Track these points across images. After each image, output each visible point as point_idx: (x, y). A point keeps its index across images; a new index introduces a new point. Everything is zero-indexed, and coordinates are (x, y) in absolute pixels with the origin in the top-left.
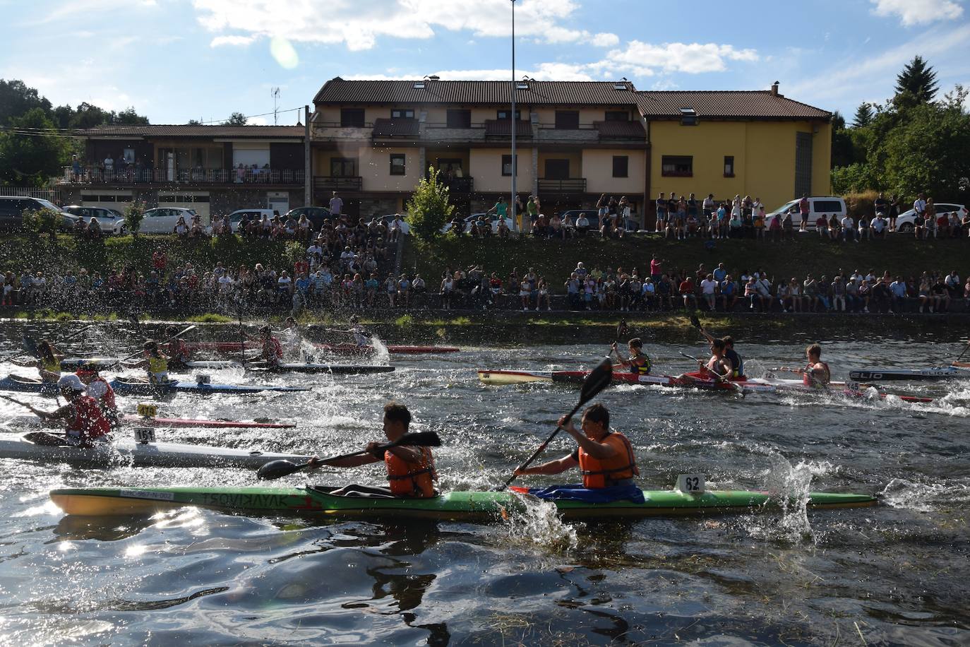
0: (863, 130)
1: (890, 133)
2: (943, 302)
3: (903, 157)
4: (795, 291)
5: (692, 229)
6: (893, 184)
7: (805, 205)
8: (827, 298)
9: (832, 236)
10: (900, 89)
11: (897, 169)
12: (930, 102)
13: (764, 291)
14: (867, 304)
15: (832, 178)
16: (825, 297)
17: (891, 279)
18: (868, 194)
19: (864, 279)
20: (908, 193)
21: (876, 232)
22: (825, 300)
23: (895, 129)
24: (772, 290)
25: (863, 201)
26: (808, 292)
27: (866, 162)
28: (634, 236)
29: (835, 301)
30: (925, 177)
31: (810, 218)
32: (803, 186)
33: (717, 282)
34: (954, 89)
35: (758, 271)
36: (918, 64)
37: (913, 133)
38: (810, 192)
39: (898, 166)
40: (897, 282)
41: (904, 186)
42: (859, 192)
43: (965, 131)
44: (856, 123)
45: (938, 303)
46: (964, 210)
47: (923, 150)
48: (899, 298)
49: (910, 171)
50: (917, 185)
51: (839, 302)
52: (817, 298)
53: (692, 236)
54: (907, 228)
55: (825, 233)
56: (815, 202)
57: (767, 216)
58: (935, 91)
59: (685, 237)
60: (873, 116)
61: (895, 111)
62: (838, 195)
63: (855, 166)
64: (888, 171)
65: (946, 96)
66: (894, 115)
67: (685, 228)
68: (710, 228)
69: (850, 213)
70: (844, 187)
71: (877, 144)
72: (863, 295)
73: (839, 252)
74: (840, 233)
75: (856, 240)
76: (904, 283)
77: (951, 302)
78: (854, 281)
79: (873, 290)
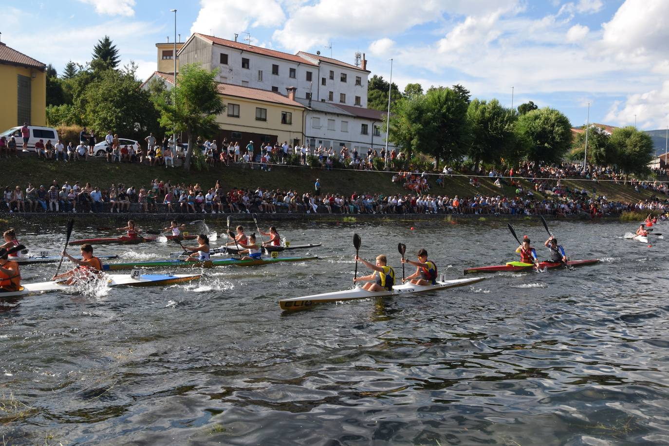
0: (70, 81)
1: (89, 86)
2: (126, 205)
3: (98, 104)
4: (19, 196)
6: (92, 122)
7: (26, 131)
8: (45, 202)
9: (48, 156)
10: (95, 56)
11: (94, 112)
12: (115, 69)
15: (47, 113)
16: (43, 201)
17: (91, 188)
18: (75, 128)
20: (102, 130)
21: (80, 155)
22: (44, 203)
23: (92, 84)
25: (70, 132)
26: (31, 198)
27: (72, 104)
29: (51, 204)
30: (112, 120)
32: (24, 117)
34: (130, 63)
36: (107, 42)
37: (104, 88)
38: (30, 122)
39: (94, 110)
40: (95, 191)
41: (100, 124)
42: (67, 125)
43: (136, 92)
44: (65, 75)
45: (122, 205)
46: (137, 144)
47: (111, 101)
48: (97, 202)
49: (103, 114)
50: (108, 125)
51: (54, 205)
52: (37, 202)
54: (101, 154)
55: (42, 154)
56: (34, 130)
58: (118, 62)
60: (77, 73)
61: (93, 71)
62: (52, 126)
63: (65, 106)
64: (87, 113)
65: (125, 67)
66: (91, 74)
69: (61, 141)
70: (57, 121)
71: (80, 92)
72: (71, 200)
73: (54, 168)
74: (54, 155)
75: (66, 160)
76: (100, 192)
77: (131, 205)
78: (64, 190)
79: (78, 197)
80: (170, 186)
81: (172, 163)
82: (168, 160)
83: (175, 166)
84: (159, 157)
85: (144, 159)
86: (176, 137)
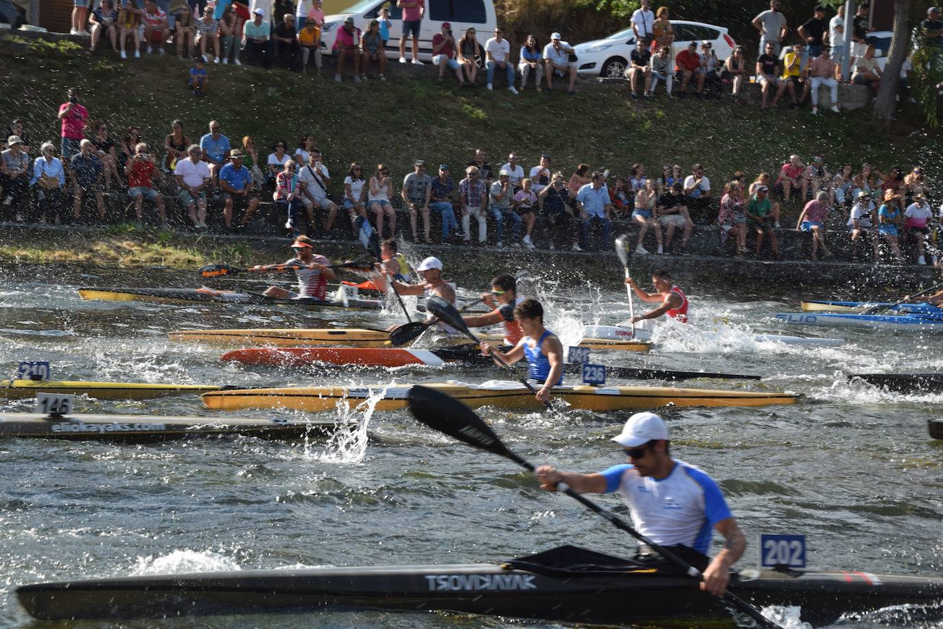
2: (679, 231)
5: (155, 38)
7: (413, 4)
9: (465, 77)
13: (318, 192)
14: (530, 227)
19: (527, 174)
24: (334, 188)
28: (10, 37)
31: (423, 34)
33: (211, 166)
35: (303, 147)
40: (592, 185)
46: (725, 37)
48: (596, 220)
53: (155, 51)
54: (615, 70)
55: (450, 70)
57: (328, 19)
59: (137, 54)
67: (140, 35)
68: (198, 37)
69: (504, 29)
72: (522, 211)
73: (481, 113)
74: (482, 73)
75: (513, 89)
76: (605, 188)
77: (694, 231)
78: (505, 179)
79: (541, 202)
80: (820, 174)
81: (834, 96)
82: (823, 89)
83: (842, 109)
84: (794, 78)
85: (744, 85)
86: (853, 10)
